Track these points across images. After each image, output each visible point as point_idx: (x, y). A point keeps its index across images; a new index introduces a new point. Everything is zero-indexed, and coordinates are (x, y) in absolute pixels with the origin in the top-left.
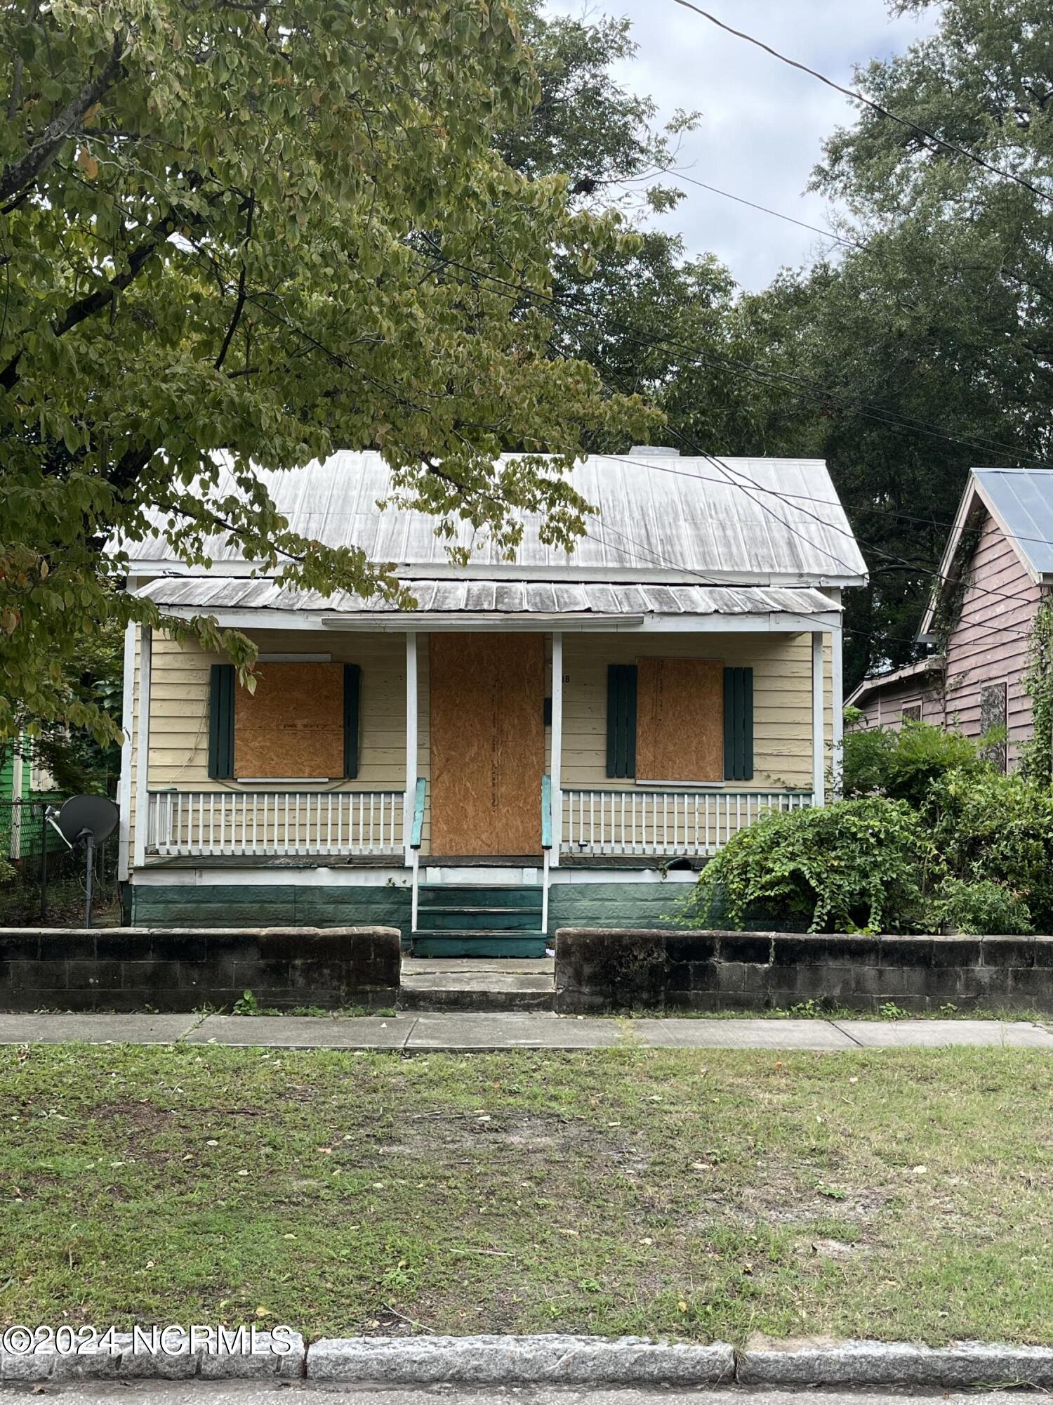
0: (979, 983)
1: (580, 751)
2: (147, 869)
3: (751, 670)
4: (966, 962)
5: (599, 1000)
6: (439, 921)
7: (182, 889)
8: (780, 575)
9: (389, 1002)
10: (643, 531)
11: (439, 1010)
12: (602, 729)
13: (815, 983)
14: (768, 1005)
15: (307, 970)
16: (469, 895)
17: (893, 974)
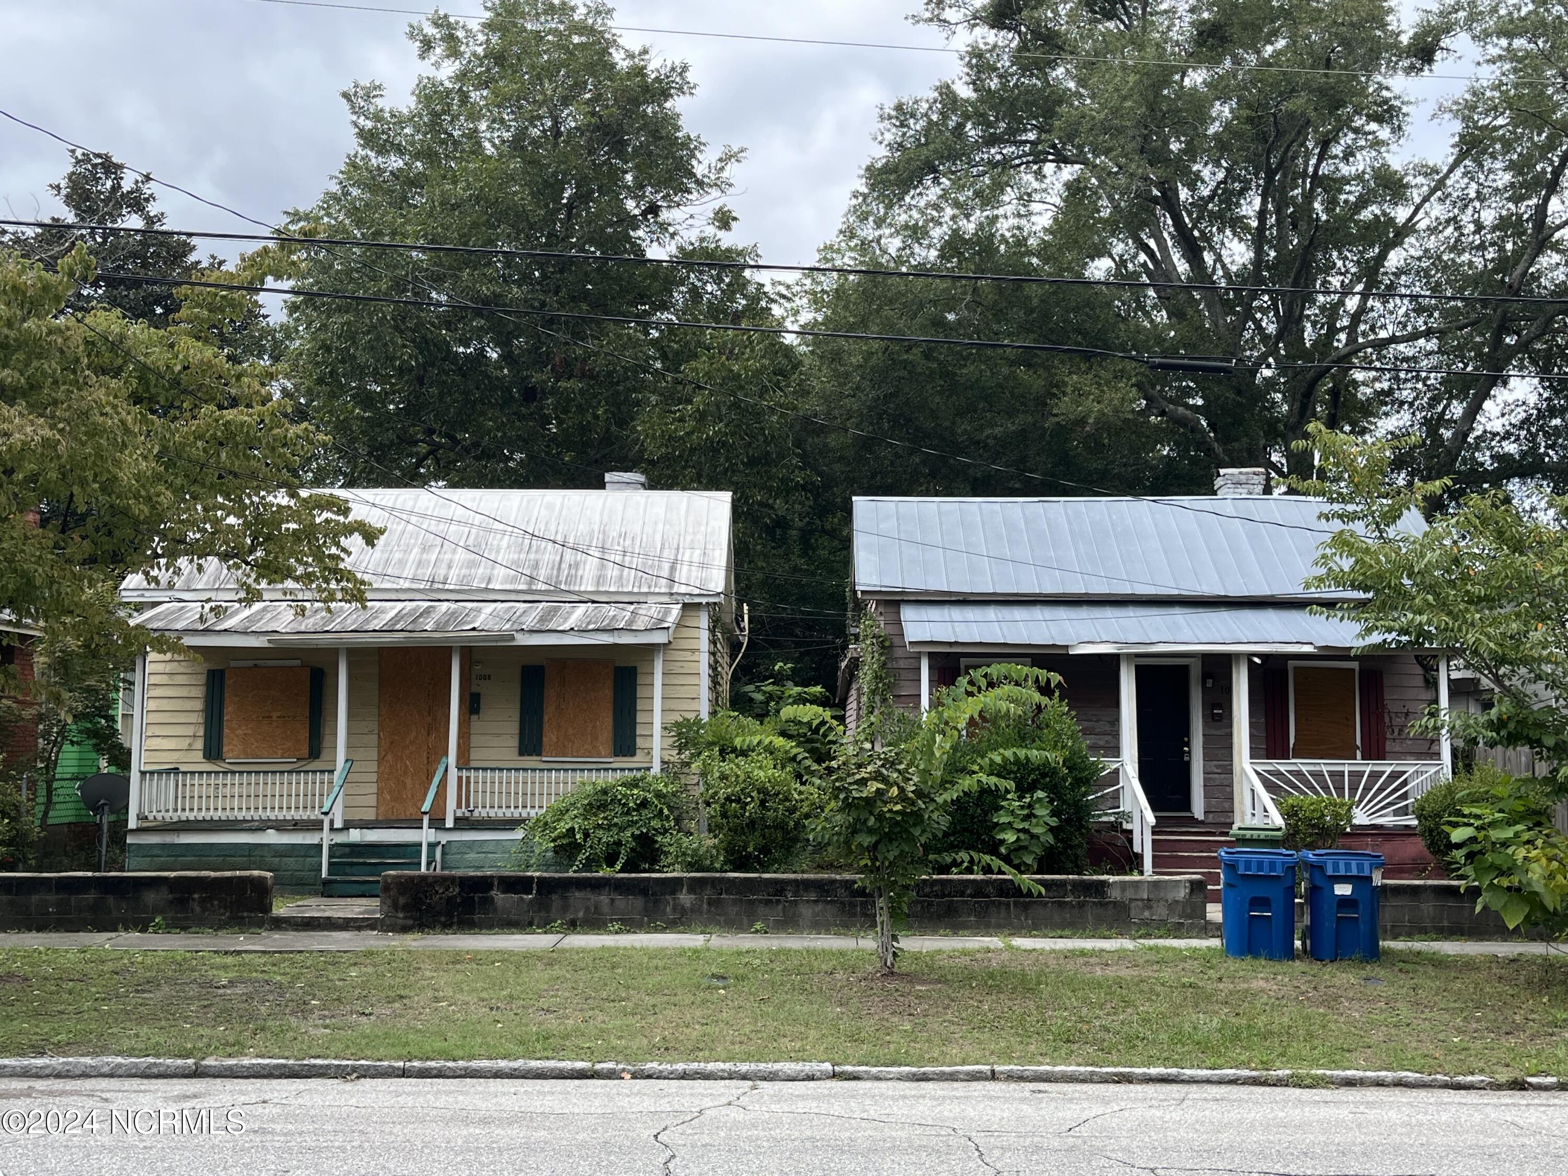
0: (683, 907)
1: (498, 735)
2: (139, 830)
3: (635, 668)
4: (673, 893)
5: (411, 922)
6: (348, 869)
7: (163, 846)
8: (654, 594)
9: (260, 924)
10: (558, 558)
11: (296, 930)
12: (516, 716)
13: (565, 909)
14: (530, 924)
15: (202, 901)
16: (376, 850)
17: (621, 901)
